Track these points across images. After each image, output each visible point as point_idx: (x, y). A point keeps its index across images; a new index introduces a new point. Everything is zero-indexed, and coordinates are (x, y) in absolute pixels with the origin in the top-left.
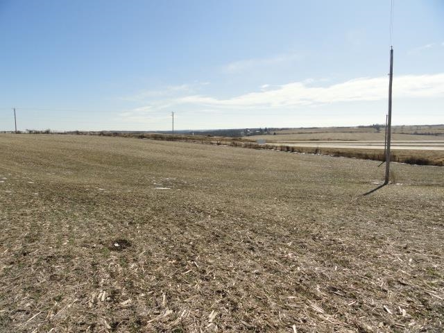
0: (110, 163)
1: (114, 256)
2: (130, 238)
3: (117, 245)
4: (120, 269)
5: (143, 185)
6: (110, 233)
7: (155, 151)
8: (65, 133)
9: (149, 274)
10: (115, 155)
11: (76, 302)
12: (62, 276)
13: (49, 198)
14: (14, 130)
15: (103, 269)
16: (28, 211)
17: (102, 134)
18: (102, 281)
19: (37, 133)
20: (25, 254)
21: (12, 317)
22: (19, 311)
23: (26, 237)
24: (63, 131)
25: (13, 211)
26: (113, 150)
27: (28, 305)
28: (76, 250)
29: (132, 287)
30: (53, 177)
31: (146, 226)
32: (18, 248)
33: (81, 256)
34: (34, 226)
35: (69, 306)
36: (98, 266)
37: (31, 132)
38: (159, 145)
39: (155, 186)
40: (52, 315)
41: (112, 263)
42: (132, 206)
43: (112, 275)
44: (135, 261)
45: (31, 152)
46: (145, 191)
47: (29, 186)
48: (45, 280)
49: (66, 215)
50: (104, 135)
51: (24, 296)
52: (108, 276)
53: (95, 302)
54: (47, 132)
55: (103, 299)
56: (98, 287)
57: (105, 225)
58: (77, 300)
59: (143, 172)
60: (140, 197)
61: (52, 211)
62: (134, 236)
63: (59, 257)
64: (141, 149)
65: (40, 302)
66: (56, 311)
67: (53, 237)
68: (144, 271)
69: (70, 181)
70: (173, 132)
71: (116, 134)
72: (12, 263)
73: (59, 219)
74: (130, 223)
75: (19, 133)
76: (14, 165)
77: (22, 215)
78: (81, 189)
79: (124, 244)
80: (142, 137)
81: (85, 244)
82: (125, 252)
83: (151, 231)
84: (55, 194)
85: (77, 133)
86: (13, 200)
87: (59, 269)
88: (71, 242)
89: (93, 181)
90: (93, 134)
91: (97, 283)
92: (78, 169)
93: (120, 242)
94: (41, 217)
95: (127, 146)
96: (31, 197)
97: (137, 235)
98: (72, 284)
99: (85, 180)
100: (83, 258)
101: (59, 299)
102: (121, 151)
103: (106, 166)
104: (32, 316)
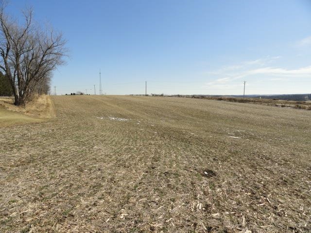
0: (198, 116)
1: (205, 180)
2: (214, 170)
3: (206, 173)
4: (210, 190)
5: (220, 133)
6: (201, 164)
7: (230, 110)
8: (172, 96)
9: (231, 199)
10: (201, 111)
11: (184, 205)
12: (174, 186)
13: (162, 136)
14: (145, 94)
15: (199, 188)
16: (152, 142)
17: (194, 97)
18: (199, 196)
19: (156, 96)
20: (153, 168)
21: (149, 204)
22: (153, 201)
23: (153, 158)
24: (170, 95)
25: (145, 142)
26: (200, 108)
27: (157, 199)
28: (181, 171)
29: (219, 205)
30: (164, 123)
31: (225, 163)
32: (149, 164)
33: (184, 176)
34: (156, 152)
35: (180, 207)
36: (195, 184)
37: (153, 95)
38: (232, 105)
39: (229, 135)
40: (170, 210)
41: (204, 185)
42: (214, 147)
43: (205, 193)
44: (220, 187)
45: (153, 107)
46: (223, 138)
47: (152, 127)
48: (165, 186)
49: (173, 148)
50: (195, 98)
51: (155, 193)
52: (202, 193)
53: (195, 209)
54: (162, 95)
55: (200, 208)
56: (196, 199)
57: (197, 158)
58: (184, 204)
59: (220, 124)
60: (219, 142)
61: (165, 144)
62: (217, 169)
63: (172, 174)
64: (219, 108)
65: (163, 200)
66: (172, 208)
67: (168, 160)
68: (227, 196)
69: (174, 126)
70: (244, 96)
71: (203, 97)
72: (147, 172)
73: (170, 150)
74: (214, 159)
75: (147, 95)
76: (144, 114)
77: (150, 144)
78: (180, 133)
79: (211, 173)
80: (220, 99)
81: (186, 169)
82: (212, 179)
83: (229, 167)
84: (165, 133)
85: (179, 96)
86: (145, 135)
87: (172, 181)
88: (178, 166)
89: (187, 127)
90: (188, 97)
91: (196, 196)
92: (178, 119)
93: (209, 171)
94: (160, 147)
95: (210, 105)
96: (154, 134)
97: (220, 168)
98: (180, 192)
99: (183, 127)
100: (186, 177)
101: (174, 201)
102: (205, 109)
103: (195, 118)
104: (159, 207)
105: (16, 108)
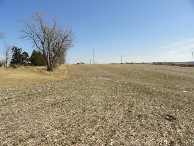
0: (157, 77)
1: (168, 123)
2: (173, 115)
3: (167, 117)
4: (172, 130)
5: (175, 89)
6: (163, 110)
7: (181, 72)
8: (139, 64)
9: (190, 139)
10: (160, 74)
11: (154, 140)
12: (145, 126)
13: (134, 90)
14: (121, 63)
15: (163, 128)
16: (128, 94)
17: (154, 64)
18: (164, 134)
19: (128, 63)
20: (129, 112)
21: (129, 137)
22: (131, 135)
23: (129, 105)
25: (123, 93)
26: (159, 71)
27: (134, 134)
28: (149, 115)
29: (181, 143)
30: (134, 81)
31: (182, 110)
32: (126, 108)
33: (152, 118)
34: (130, 101)
35: (151, 141)
36: (160, 125)
37: (126, 63)
39: (182, 90)
40: (144, 142)
41: (167, 126)
42: (171, 99)
43: (169, 132)
44: (180, 128)
45: (126, 71)
46: (177, 92)
47: (126, 84)
48: (138, 125)
49: (142, 98)
50: (155, 64)
51: (132, 129)
52: (167, 132)
53: (163, 144)
54: (132, 63)
55: (166, 144)
56: (163, 136)
57: (160, 106)
58: (154, 139)
59: (174, 82)
60: (174, 95)
61: (136, 95)
62: (176, 115)
63: (143, 116)
64: (173, 71)
65: (138, 135)
66: (146, 141)
67: (139, 106)
68: (187, 136)
69: (141, 83)
70: (192, 62)
71: (160, 64)
72: (125, 114)
73: (139, 99)
74: (173, 107)
75: (123, 63)
77: (126, 95)
78: (146, 88)
79: (171, 118)
80: (174, 65)
81: (152, 113)
82: (173, 122)
83: (185, 114)
84: (135, 88)
85: (143, 63)
86: (122, 89)
87: (144, 122)
88: (146, 111)
89: (150, 84)
90: (150, 64)
91: (162, 134)
92: (143, 79)
93: (169, 116)
94: (132, 97)
95: (166, 69)
96: (128, 89)
97: (178, 114)
98: (150, 130)
99: (147, 84)
100: (153, 120)
101: (146, 136)
102: (163, 72)
103: (155, 78)
104: (136, 140)
105: (48, 72)
